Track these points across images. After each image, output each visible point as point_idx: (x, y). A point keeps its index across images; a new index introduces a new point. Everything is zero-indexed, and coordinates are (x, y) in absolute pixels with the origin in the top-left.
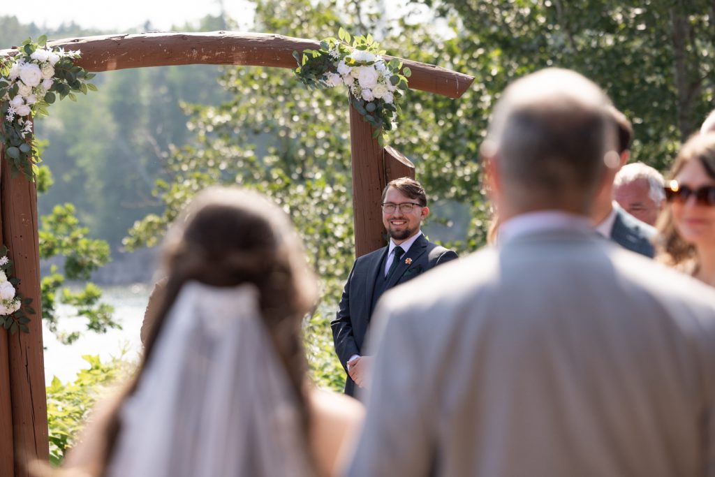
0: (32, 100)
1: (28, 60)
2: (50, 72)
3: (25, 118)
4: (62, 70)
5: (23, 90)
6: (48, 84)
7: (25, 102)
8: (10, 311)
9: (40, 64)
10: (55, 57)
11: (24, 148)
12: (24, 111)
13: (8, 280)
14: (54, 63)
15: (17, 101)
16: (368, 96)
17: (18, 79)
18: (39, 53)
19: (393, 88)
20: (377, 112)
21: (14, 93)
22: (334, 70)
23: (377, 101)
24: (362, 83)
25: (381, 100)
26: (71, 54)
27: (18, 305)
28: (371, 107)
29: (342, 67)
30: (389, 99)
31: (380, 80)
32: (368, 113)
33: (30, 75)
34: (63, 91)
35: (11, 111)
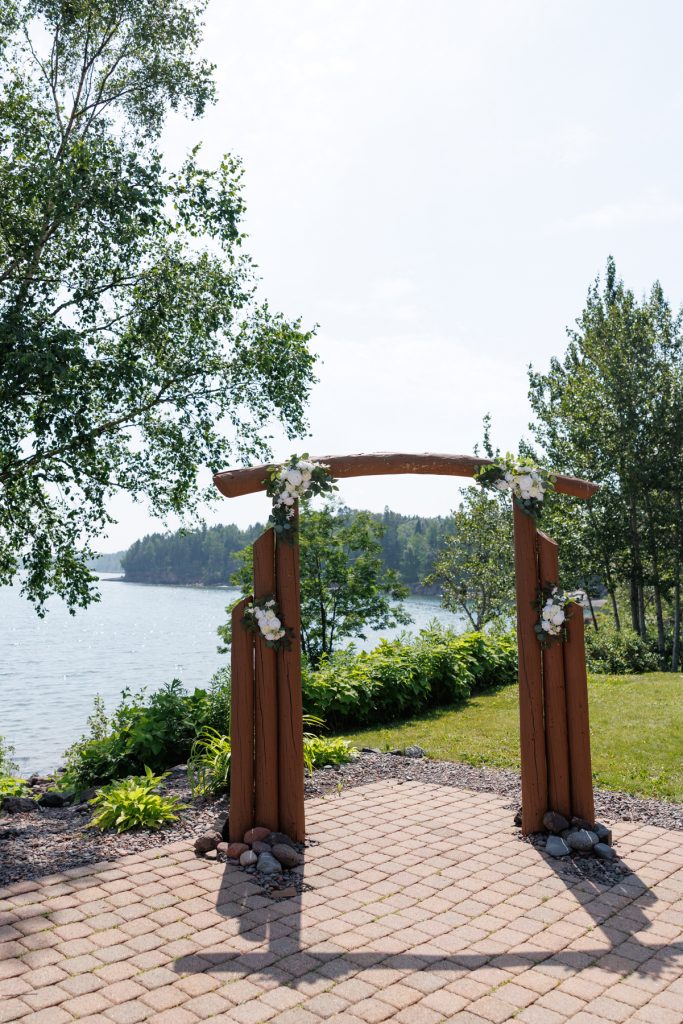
0: (295, 494)
1: (294, 467)
2: (308, 476)
3: (290, 507)
4: (317, 475)
5: (289, 488)
6: (307, 484)
7: (290, 496)
8: (277, 638)
9: (301, 471)
10: (312, 467)
11: (287, 526)
12: (289, 502)
13: (277, 616)
14: (311, 470)
15: (284, 495)
16: (526, 496)
17: (286, 480)
18: (301, 464)
19: (543, 491)
20: (533, 506)
21: (283, 489)
22: (503, 478)
23: (532, 499)
24: (522, 487)
25: (535, 499)
26: (323, 466)
27: (283, 633)
28: (527, 503)
29: (508, 476)
30: (540, 498)
31: (535, 485)
32: (526, 507)
33: (295, 478)
34: (317, 490)
35: (280, 501)
